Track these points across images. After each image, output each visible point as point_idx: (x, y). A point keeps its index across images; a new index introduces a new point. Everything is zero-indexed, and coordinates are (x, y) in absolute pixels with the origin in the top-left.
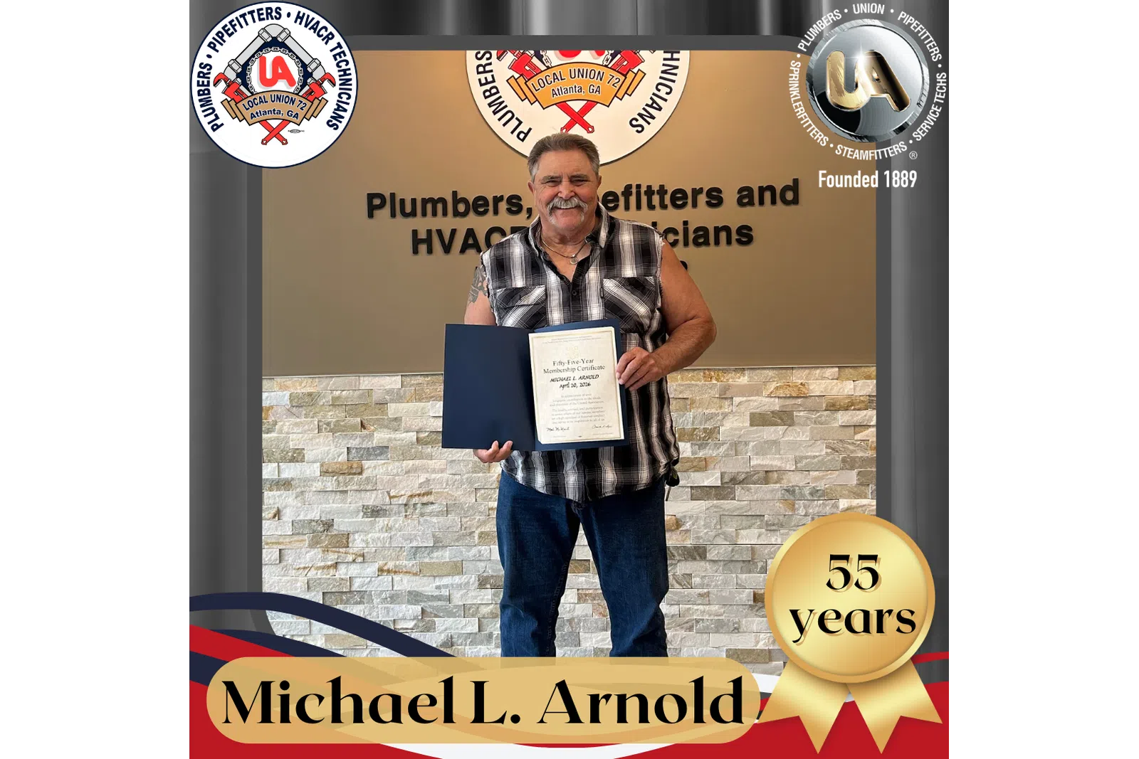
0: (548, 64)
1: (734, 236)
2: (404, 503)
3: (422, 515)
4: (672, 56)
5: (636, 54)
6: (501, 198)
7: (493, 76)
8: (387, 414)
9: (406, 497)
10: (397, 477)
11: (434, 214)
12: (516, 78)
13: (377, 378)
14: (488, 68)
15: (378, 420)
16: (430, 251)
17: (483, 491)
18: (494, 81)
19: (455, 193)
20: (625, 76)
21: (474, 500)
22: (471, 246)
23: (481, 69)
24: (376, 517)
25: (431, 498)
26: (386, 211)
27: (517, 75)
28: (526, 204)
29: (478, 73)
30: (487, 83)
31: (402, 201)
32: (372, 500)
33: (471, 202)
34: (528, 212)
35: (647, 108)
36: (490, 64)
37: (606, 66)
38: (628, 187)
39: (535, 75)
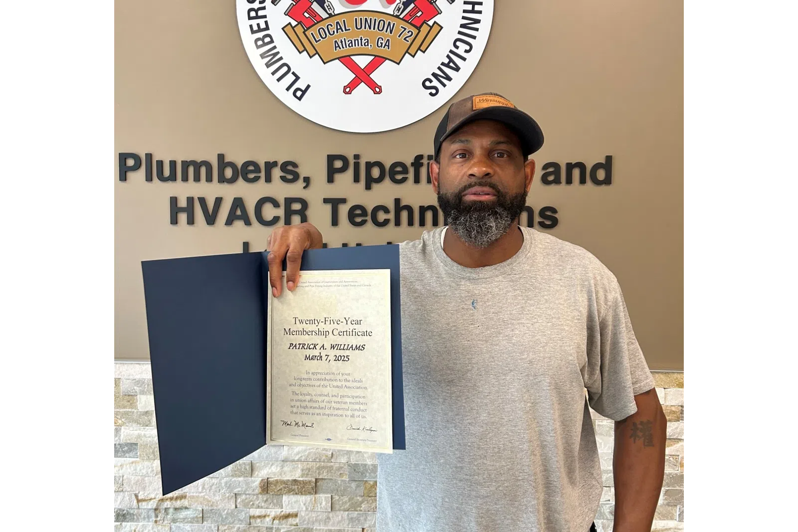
0: (331, 12)
1: (537, 219)
2: (154, 507)
3: (174, 521)
4: (473, 7)
5: (432, 3)
6: (275, 164)
7: (266, 22)
8: (136, 407)
9: (156, 501)
10: (146, 478)
11: (197, 179)
12: (293, 25)
13: (126, 366)
14: (261, 13)
15: (126, 413)
16: (191, 221)
17: (244, 497)
18: (267, 28)
19: (221, 157)
20: (419, 29)
21: (234, 506)
22: (239, 218)
23: (253, 14)
24: (122, 521)
25: (185, 503)
26: (142, 172)
27: (294, 23)
28: (303, 172)
29: (250, 18)
30: (260, 30)
31: (160, 164)
32: (118, 503)
33: (239, 166)
34: (304, 181)
35: (443, 67)
36: (264, 8)
37: (397, 17)
38: (419, 158)
39: (316, 24)
